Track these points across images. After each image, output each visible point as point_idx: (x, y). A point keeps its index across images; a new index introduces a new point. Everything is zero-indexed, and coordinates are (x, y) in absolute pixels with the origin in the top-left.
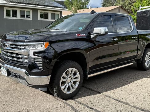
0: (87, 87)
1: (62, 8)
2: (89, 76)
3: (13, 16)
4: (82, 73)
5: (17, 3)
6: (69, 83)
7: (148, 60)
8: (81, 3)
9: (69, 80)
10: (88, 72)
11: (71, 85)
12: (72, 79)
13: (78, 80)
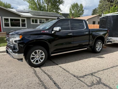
0: (53, 61)
1: (62, 17)
2: (52, 55)
3: (35, 23)
4: (46, 53)
5: (37, 15)
6: (38, 58)
7: (99, 47)
8: (79, 14)
9: (38, 56)
10: (50, 53)
11: (39, 60)
12: (39, 56)
13: (44, 57)
